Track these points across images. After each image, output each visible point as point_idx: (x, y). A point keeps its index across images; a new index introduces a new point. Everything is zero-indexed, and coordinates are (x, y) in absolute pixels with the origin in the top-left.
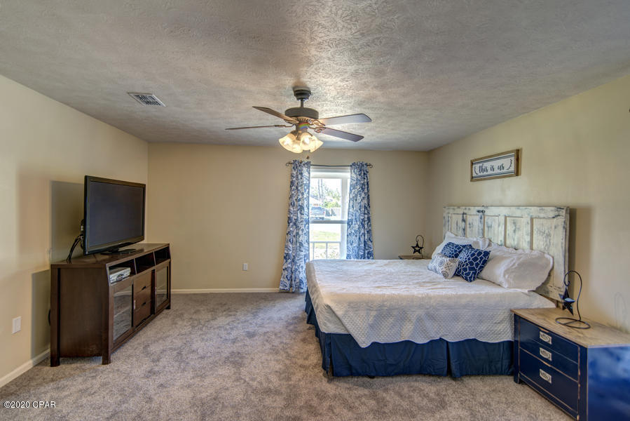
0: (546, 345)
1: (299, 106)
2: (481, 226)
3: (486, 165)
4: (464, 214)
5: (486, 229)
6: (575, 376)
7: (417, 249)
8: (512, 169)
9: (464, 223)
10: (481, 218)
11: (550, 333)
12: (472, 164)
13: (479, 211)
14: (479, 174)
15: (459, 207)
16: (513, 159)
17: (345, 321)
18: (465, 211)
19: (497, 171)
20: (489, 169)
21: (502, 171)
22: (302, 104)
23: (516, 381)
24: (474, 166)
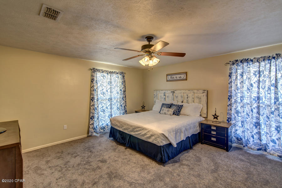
0: (214, 130)
1: (148, 44)
2: (173, 97)
3: (173, 76)
4: (164, 93)
5: (175, 98)
6: (224, 136)
7: (143, 107)
8: (185, 78)
9: (164, 96)
10: (173, 94)
11: (215, 126)
12: (167, 76)
13: (172, 92)
14: (170, 79)
15: (162, 91)
16: (185, 75)
17: (169, 138)
18: (165, 92)
19: (178, 78)
20: (175, 77)
21: (180, 78)
22: (149, 43)
23: (202, 144)
24: (168, 76)
